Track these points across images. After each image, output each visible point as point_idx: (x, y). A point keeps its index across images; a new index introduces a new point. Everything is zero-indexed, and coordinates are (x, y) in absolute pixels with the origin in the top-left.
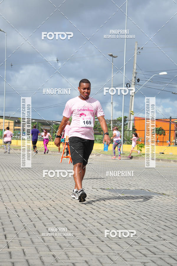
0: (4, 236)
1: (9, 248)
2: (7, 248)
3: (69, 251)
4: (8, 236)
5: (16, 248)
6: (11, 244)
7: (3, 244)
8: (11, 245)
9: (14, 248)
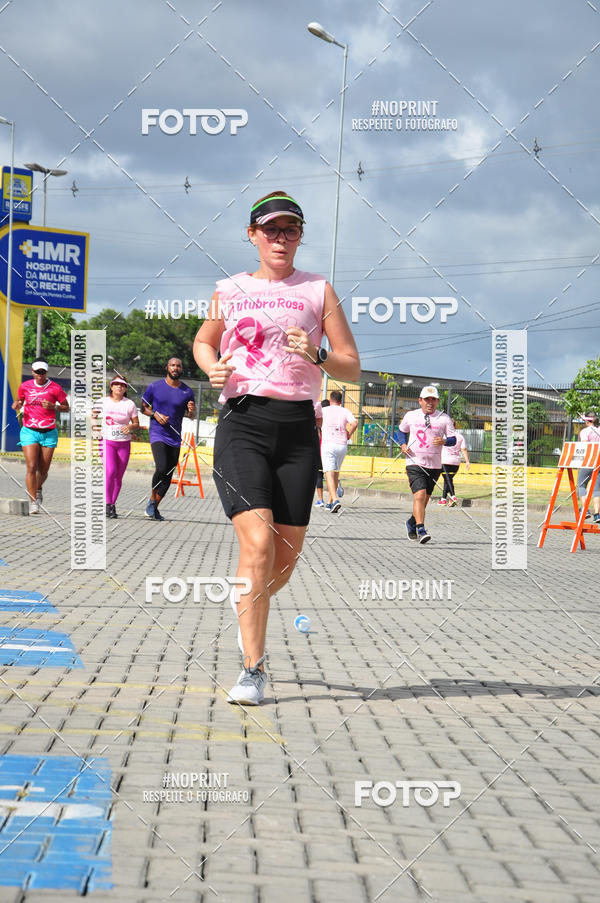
0: (339, 816)
1: (357, 861)
3: (591, 891)
4: (352, 815)
6: (364, 847)
7: (334, 844)
9: (380, 864)
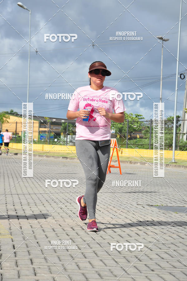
0: (30, 261)
1: (36, 275)
2: (34, 275)
4: (34, 260)
5: (45, 275)
7: (28, 270)
8: (39, 272)
9: (43, 276)
